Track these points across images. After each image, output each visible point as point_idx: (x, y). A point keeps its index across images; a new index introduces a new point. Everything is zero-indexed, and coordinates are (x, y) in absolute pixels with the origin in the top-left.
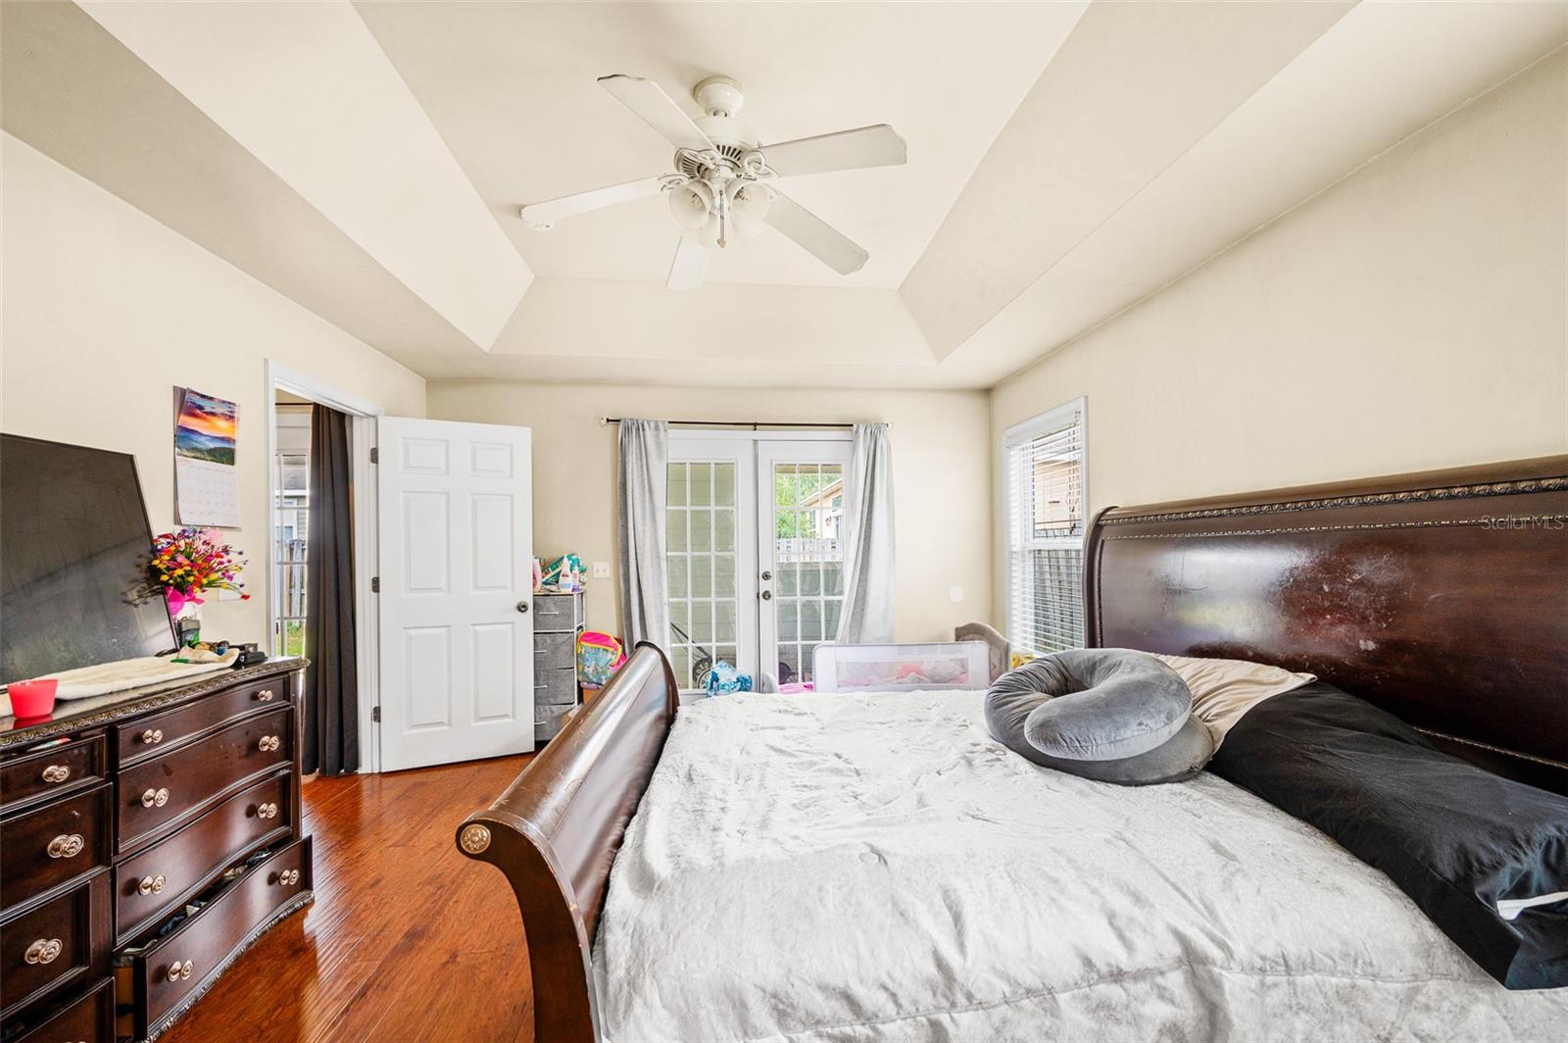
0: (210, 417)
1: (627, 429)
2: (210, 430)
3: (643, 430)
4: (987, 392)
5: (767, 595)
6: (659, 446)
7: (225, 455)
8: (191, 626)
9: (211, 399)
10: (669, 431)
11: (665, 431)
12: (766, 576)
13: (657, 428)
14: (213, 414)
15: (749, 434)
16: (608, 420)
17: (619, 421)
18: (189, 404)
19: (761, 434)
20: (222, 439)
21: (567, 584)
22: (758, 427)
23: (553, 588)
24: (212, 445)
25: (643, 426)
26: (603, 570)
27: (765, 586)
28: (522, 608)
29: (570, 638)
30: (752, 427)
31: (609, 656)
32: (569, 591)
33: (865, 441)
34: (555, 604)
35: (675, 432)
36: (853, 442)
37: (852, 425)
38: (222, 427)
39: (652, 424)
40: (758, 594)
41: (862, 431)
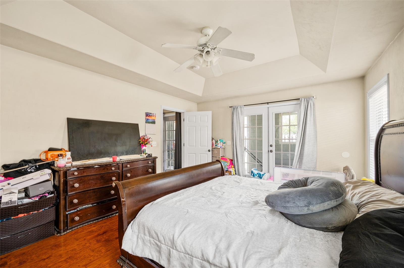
0: (151, 117)
1: (234, 109)
2: (151, 119)
3: (238, 108)
4: (363, 78)
5: (271, 151)
6: (241, 112)
7: (154, 122)
8: (145, 150)
9: (151, 113)
10: (244, 108)
11: (243, 108)
12: (271, 146)
13: (241, 108)
14: (152, 116)
15: (266, 106)
16: (230, 107)
17: (232, 107)
18: (147, 115)
19: (270, 105)
20: (153, 120)
21: (220, 145)
22: (269, 103)
23: (216, 147)
24: (151, 121)
25: (238, 107)
26: (229, 143)
27: (271, 148)
28: (209, 151)
29: (219, 158)
30: (267, 104)
31: (227, 163)
32: (219, 148)
33: (304, 103)
34: (216, 150)
35: (246, 108)
36: (300, 104)
37: (299, 99)
38: (153, 118)
39: (240, 107)
40: (269, 150)
41: (303, 100)
